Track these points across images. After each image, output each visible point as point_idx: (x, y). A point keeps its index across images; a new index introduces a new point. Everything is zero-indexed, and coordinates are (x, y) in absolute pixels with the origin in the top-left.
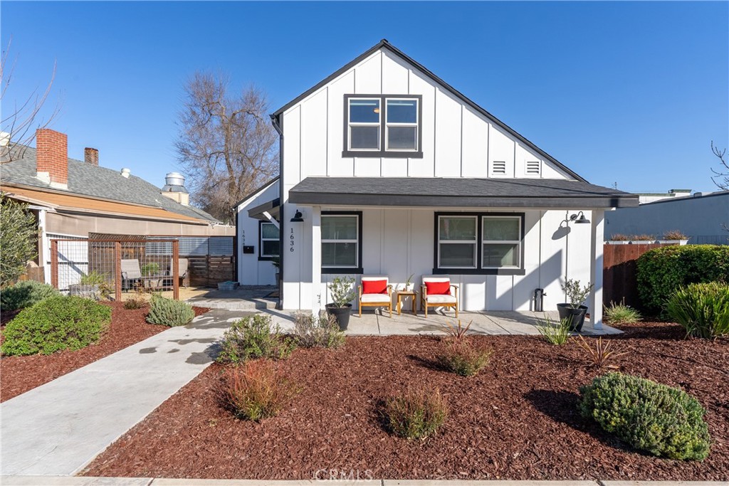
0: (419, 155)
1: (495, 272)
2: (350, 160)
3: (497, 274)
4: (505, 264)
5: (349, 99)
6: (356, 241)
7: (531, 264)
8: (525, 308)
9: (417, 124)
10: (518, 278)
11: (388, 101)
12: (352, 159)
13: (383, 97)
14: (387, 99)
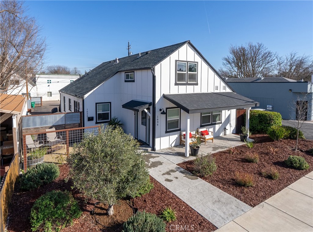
0: (197, 84)
1: (215, 124)
2: (177, 86)
3: (216, 124)
4: (217, 121)
5: (177, 62)
6: (179, 118)
7: (223, 120)
8: (221, 135)
9: (196, 73)
10: (220, 125)
11: (189, 64)
12: (178, 86)
13: (188, 62)
14: (188, 63)
